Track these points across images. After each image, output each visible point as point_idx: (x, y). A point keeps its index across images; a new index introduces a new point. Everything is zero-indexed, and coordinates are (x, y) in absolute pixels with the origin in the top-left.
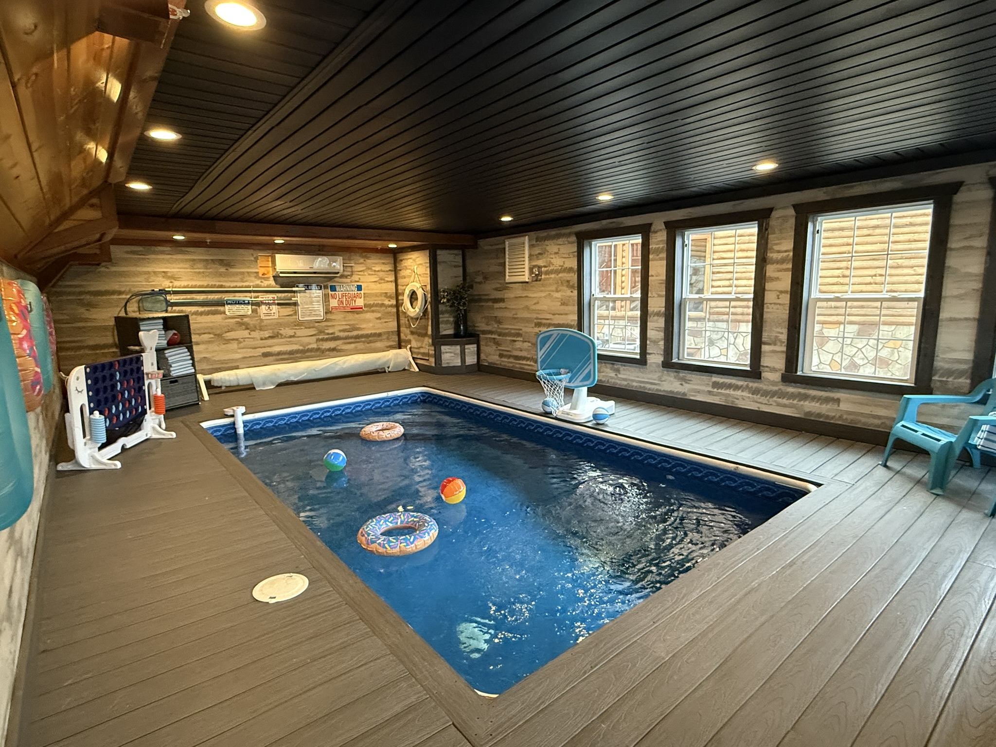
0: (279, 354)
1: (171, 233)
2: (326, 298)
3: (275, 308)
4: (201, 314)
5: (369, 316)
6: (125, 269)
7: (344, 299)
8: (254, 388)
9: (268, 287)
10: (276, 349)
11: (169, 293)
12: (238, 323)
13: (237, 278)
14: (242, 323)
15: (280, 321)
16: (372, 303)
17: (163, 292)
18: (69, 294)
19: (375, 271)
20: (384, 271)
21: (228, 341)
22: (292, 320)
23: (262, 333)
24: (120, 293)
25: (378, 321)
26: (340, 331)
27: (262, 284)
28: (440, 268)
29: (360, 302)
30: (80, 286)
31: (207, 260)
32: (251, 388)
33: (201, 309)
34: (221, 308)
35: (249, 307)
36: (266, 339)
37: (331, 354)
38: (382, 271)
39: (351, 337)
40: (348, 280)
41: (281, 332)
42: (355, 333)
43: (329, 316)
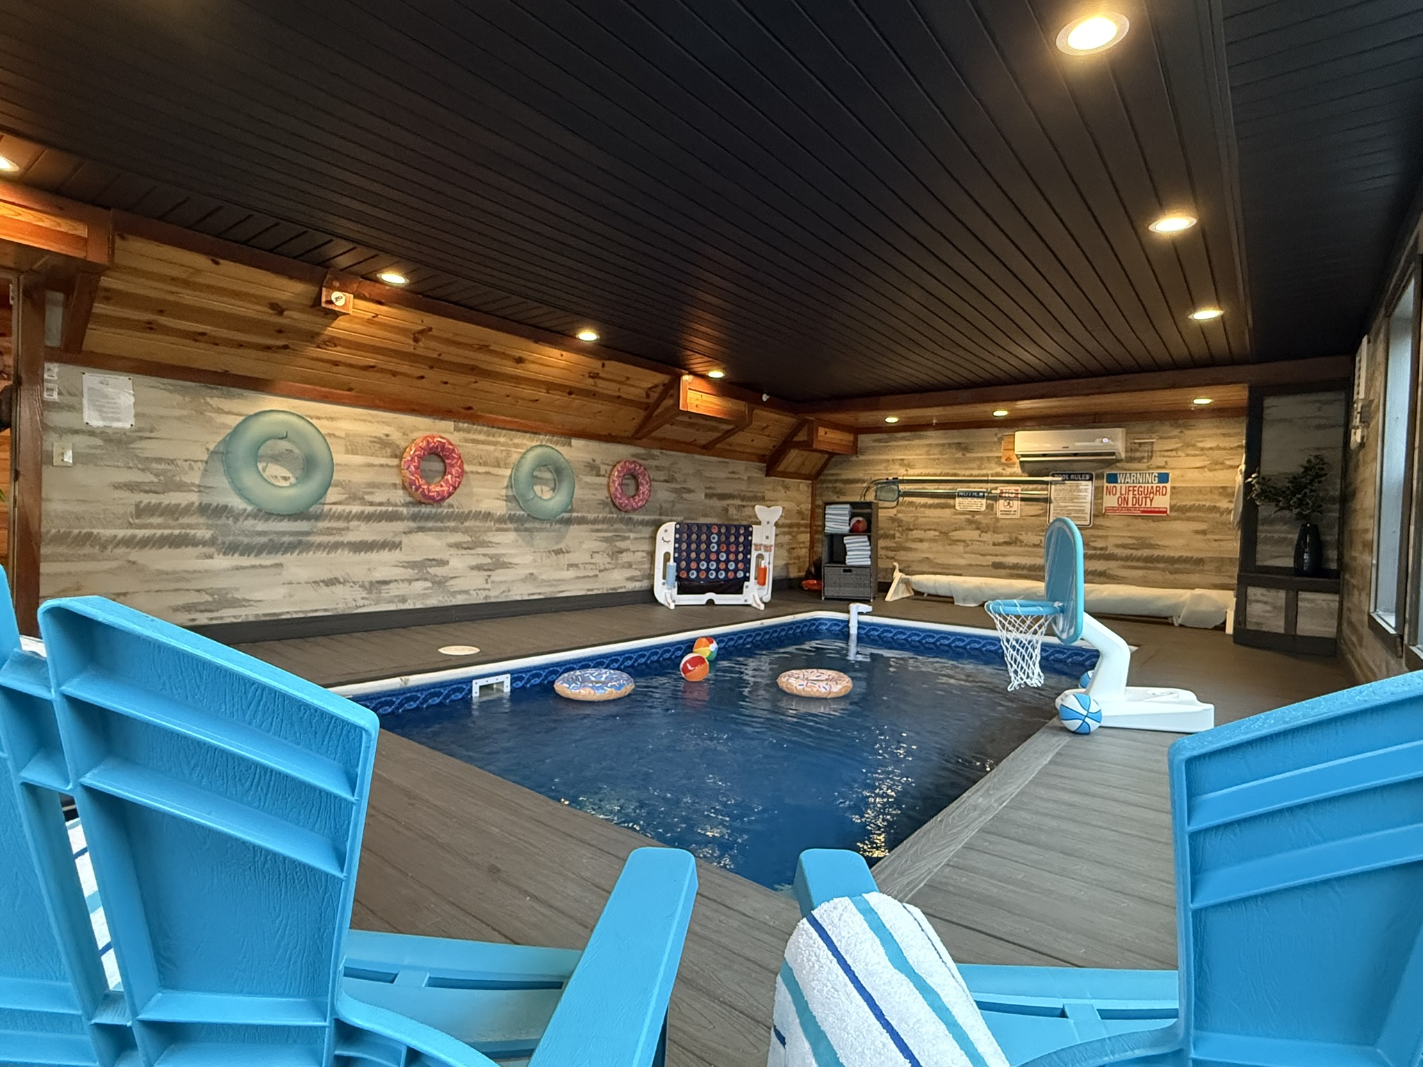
0: (1015, 567)
2: (1098, 493)
3: (1016, 504)
4: (931, 506)
5: (1179, 526)
6: (871, 457)
7: (1131, 496)
9: (1011, 475)
10: (1011, 560)
11: (902, 482)
12: (970, 522)
13: (974, 465)
14: (973, 521)
15: (1022, 522)
16: (1189, 503)
17: (896, 481)
18: (830, 481)
19: (1202, 449)
20: (1225, 449)
21: (955, 542)
22: (1038, 523)
23: (996, 536)
24: (863, 481)
25: (1200, 537)
26: (1117, 546)
27: (1004, 472)
28: (1268, 434)
29: (1162, 502)
30: (837, 474)
31: (943, 445)
33: (930, 501)
34: (951, 501)
35: (984, 501)
36: (999, 544)
37: (1097, 579)
38: (1218, 448)
39: (1139, 559)
40: (1144, 466)
41: (1020, 537)
42: (1146, 552)
43: (1100, 521)
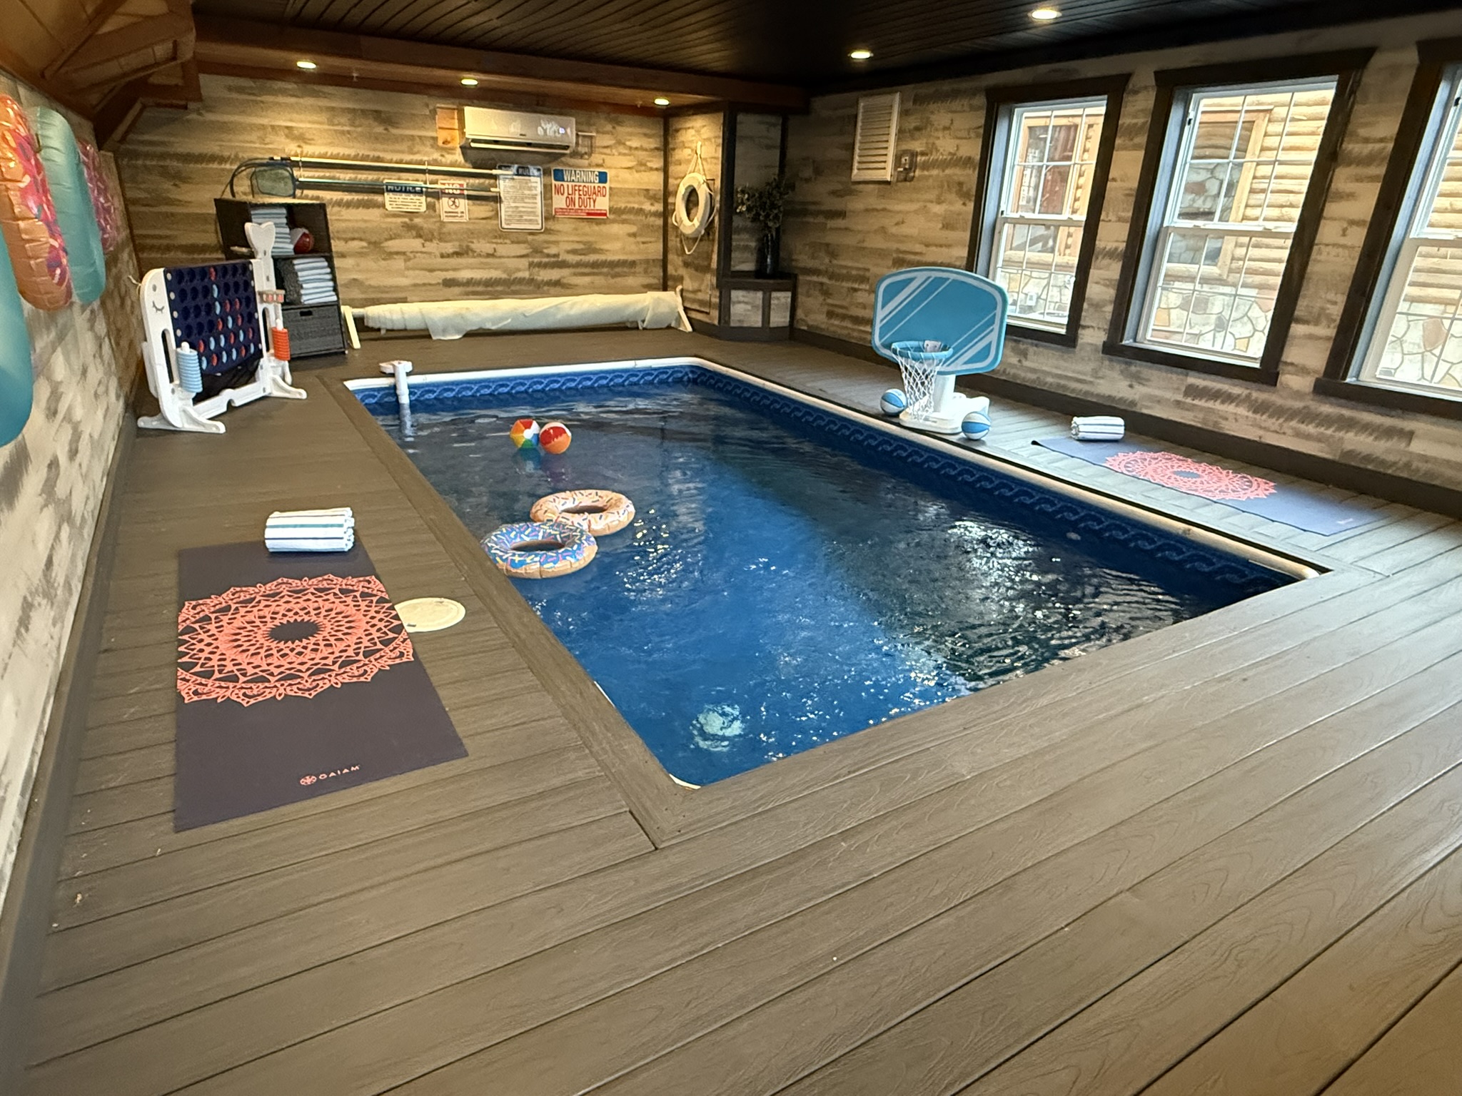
0: (470, 282)
1: (293, 56)
2: (547, 192)
3: (463, 204)
4: (348, 205)
5: (616, 229)
6: (226, 118)
7: (577, 196)
8: (429, 337)
9: (452, 165)
10: (465, 275)
11: (296, 164)
12: (405, 226)
13: (404, 147)
14: (411, 226)
15: (471, 227)
16: (623, 206)
17: (287, 163)
18: (147, 156)
19: (630, 148)
20: (646, 150)
21: (390, 255)
22: (489, 227)
23: (442, 244)
24: (222, 160)
25: (632, 239)
26: (568, 252)
27: (443, 160)
28: (740, 149)
29: (603, 204)
30: (163, 143)
31: (354, 111)
32: (423, 335)
33: (347, 197)
34: (378, 198)
35: (423, 198)
36: (448, 256)
37: (552, 290)
38: (642, 149)
39: (586, 265)
40: (586, 162)
41: (472, 246)
42: (592, 258)
43: (551, 225)
